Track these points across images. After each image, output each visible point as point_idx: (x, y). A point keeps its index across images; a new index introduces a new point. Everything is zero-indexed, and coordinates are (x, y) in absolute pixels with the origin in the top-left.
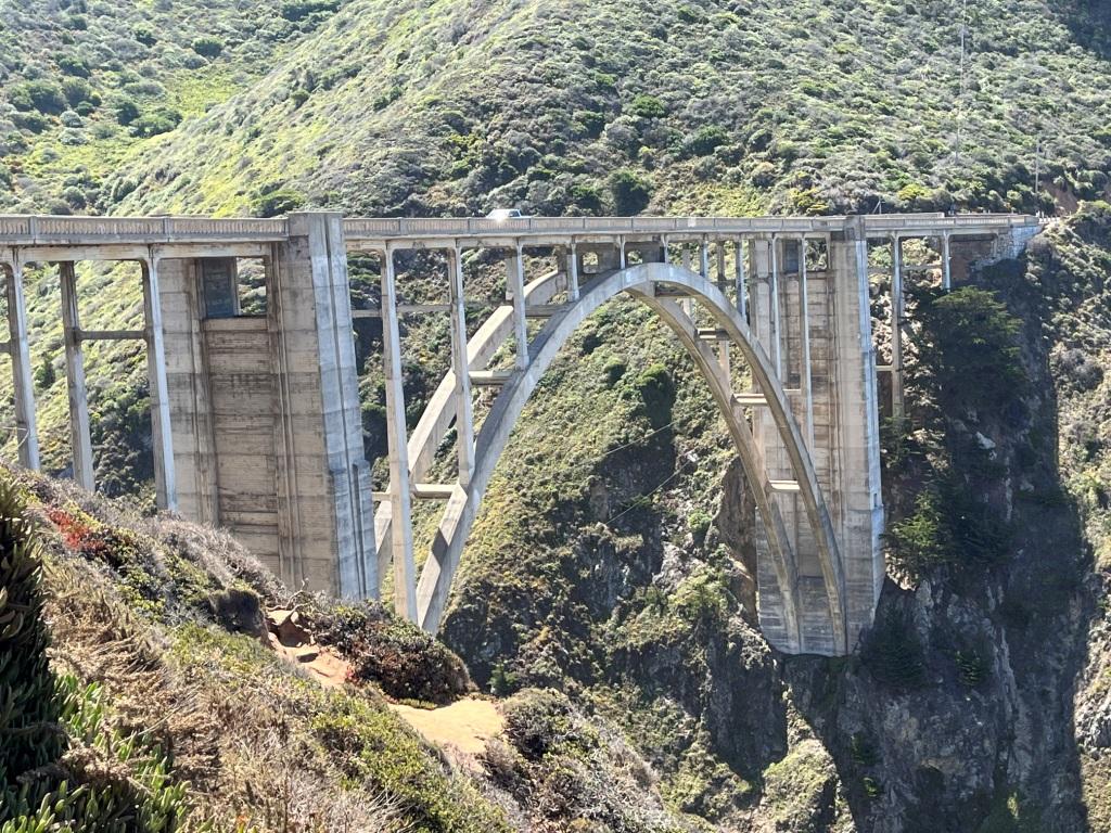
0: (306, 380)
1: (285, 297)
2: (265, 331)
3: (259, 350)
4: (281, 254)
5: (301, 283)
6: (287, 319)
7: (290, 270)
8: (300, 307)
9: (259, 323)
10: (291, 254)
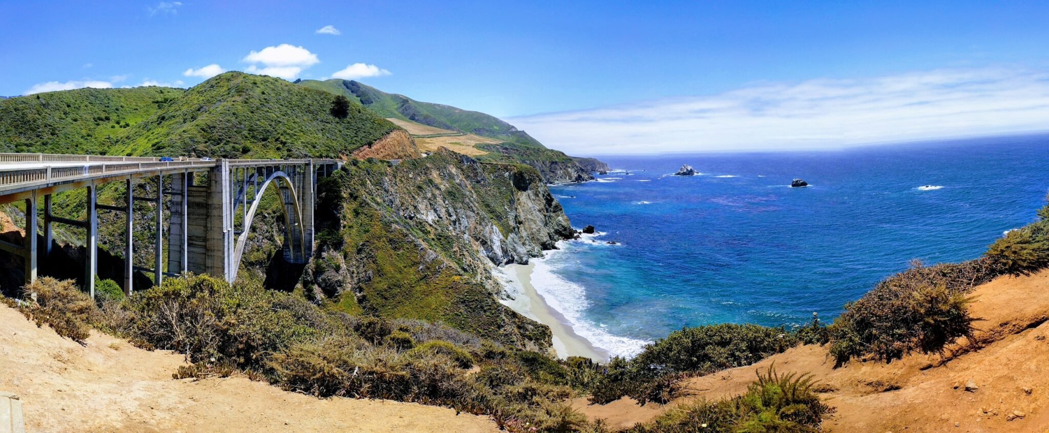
0: (218, 206)
1: (213, 182)
2: (206, 192)
3: (204, 197)
4: (213, 171)
5: (218, 179)
6: (213, 188)
7: (215, 175)
8: (218, 186)
9: (205, 189)
10: (215, 171)
